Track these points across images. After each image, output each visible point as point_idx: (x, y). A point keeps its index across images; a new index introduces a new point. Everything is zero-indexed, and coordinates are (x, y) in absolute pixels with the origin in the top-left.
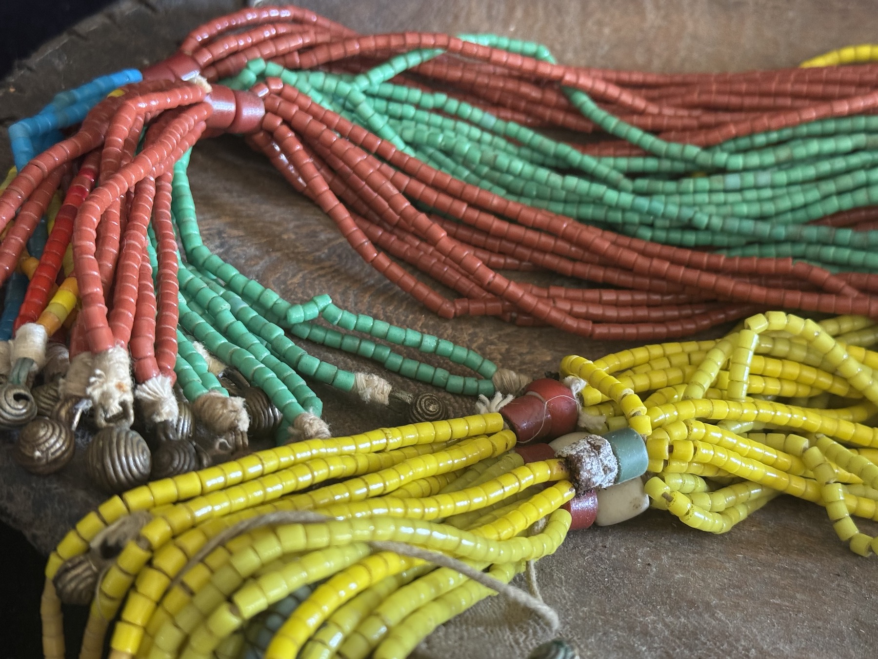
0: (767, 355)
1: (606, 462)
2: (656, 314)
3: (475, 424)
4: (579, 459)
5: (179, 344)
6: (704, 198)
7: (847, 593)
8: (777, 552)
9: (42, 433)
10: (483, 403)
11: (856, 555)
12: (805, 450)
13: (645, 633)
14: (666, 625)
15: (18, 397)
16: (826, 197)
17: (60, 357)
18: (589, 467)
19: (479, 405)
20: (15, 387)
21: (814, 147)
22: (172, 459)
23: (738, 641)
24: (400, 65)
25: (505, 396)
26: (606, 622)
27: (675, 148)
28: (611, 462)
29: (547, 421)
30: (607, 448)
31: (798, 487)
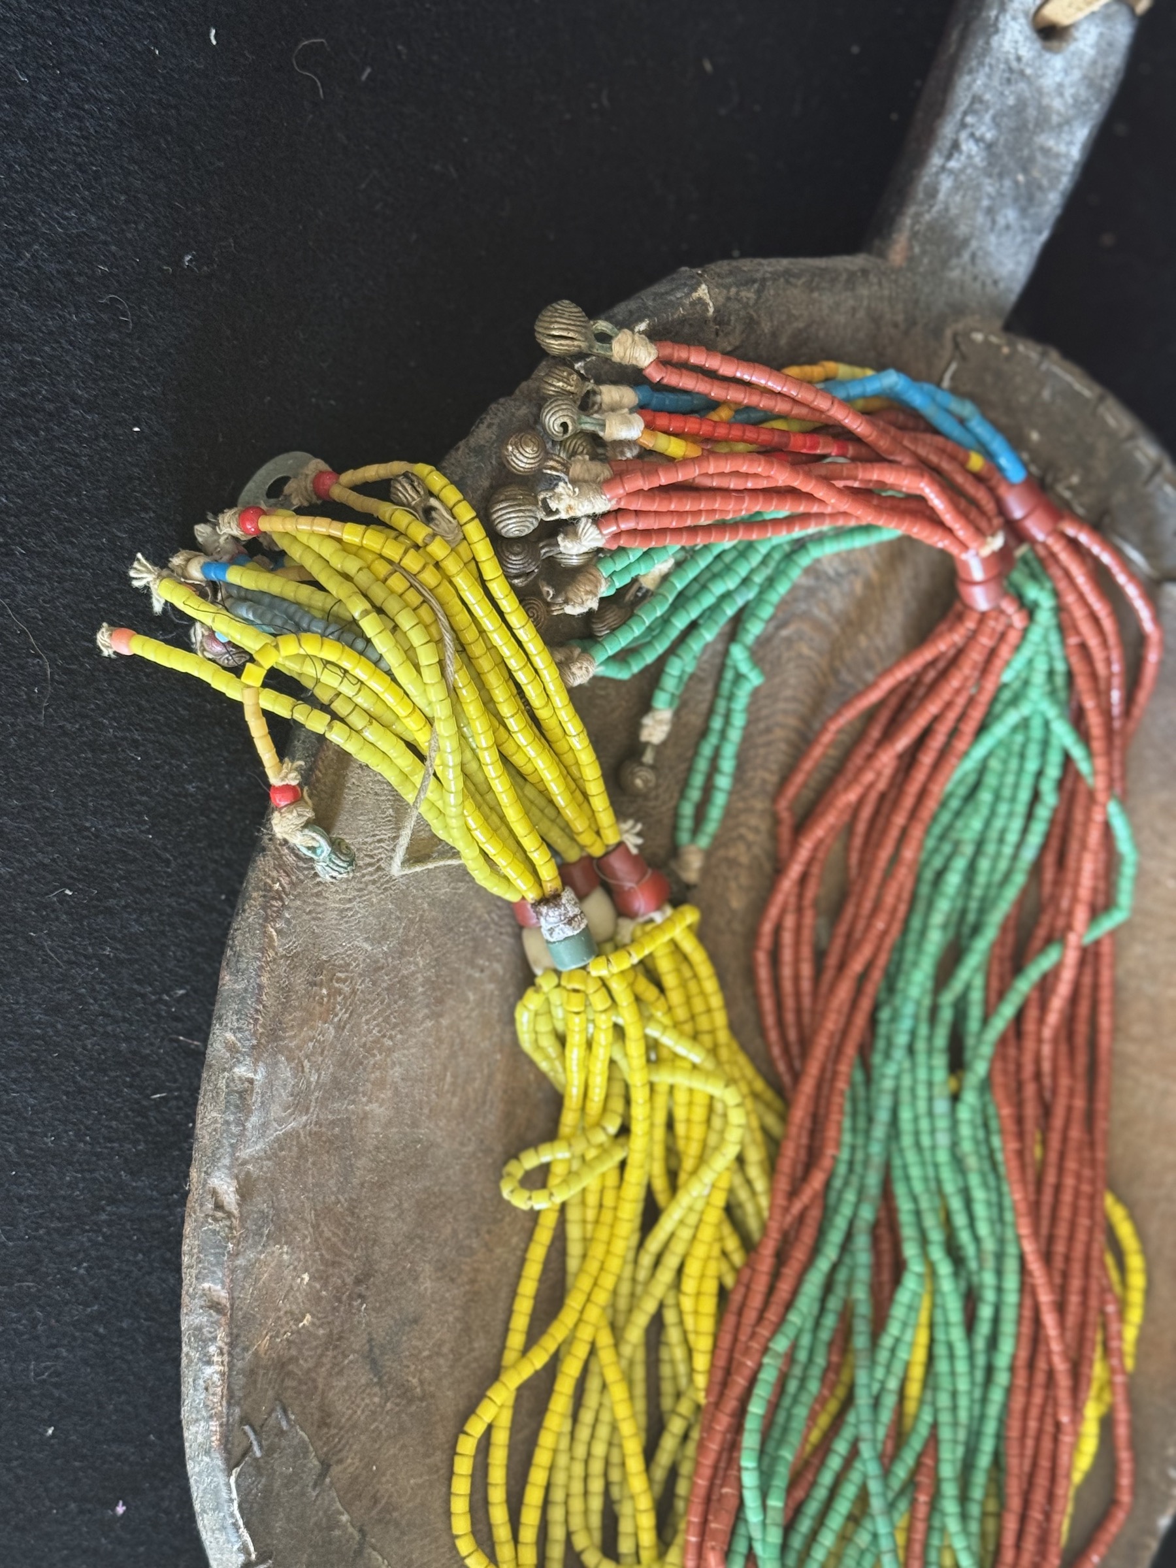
0: (711, 1109)
1: (557, 930)
2: (790, 1017)
3: (606, 817)
4: (557, 906)
5: (665, 547)
6: (922, 1074)
7: (462, 1144)
8: (505, 1092)
9: (528, 450)
10: (633, 827)
11: (505, 1163)
12: (604, 1129)
13: (402, 954)
14: (413, 973)
15: (564, 425)
16: (915, 1199)
17: (626, 450)
18: (551, 913)
19: (630, 823)
20: (573, 421)
21: (979, 1194)
22: (516, 555)
23: (401, 1032)
24: (1078, 752)
25: (637, 846)
26: (412, 921)
27: (986, 1050)
28: (558, 936)
29: (621, 887)
30: (570, 932)
31: (569, 1118)
